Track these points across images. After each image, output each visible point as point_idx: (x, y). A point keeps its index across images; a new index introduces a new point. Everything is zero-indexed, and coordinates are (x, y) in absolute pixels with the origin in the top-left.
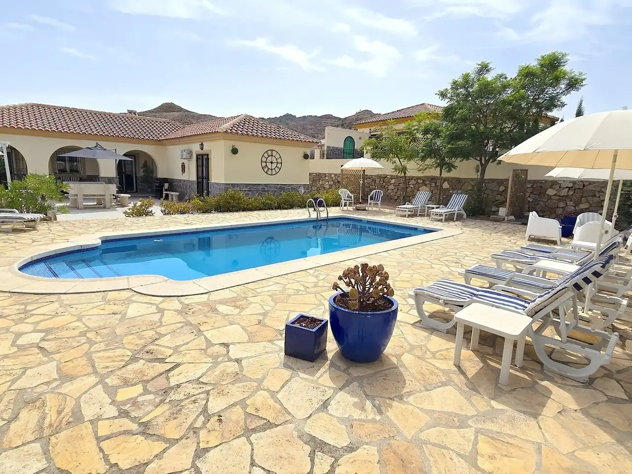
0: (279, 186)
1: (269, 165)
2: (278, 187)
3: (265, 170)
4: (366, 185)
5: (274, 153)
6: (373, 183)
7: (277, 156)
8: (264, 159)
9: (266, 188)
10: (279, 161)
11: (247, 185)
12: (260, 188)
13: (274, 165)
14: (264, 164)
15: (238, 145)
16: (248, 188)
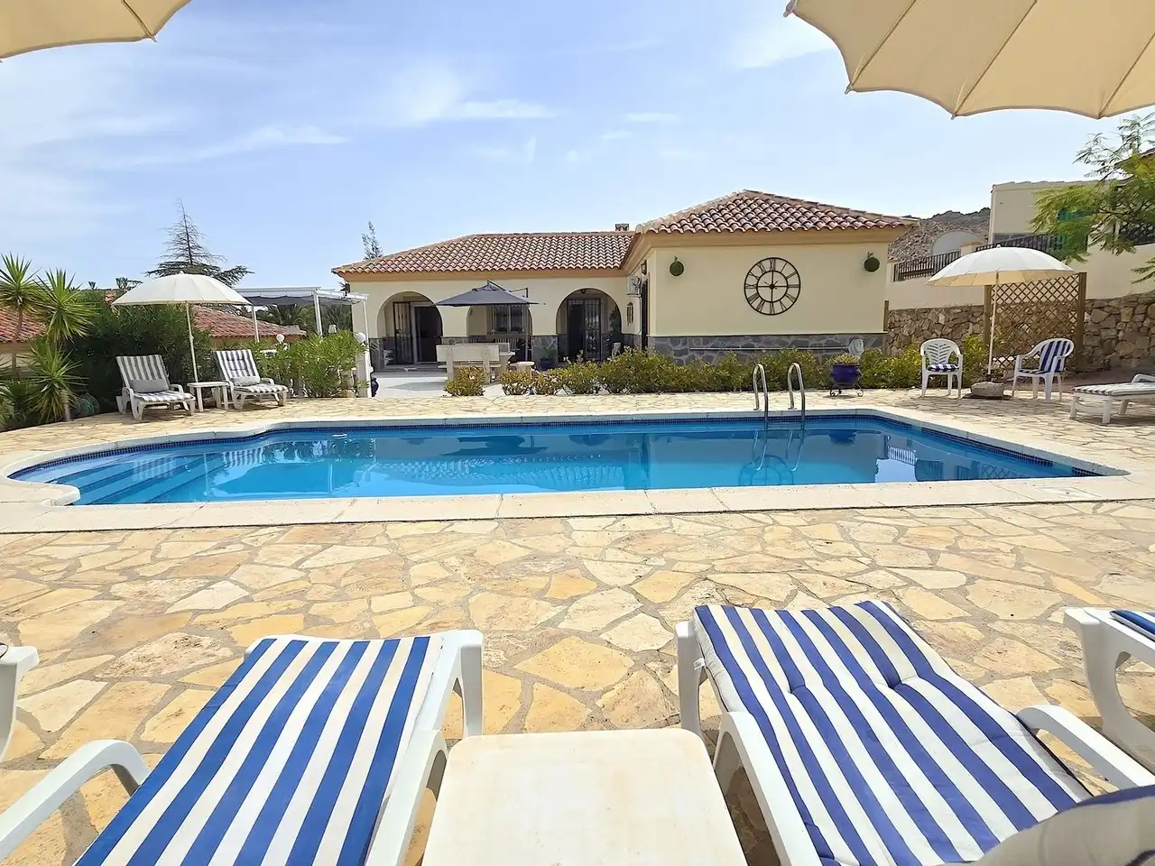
0: (792, 339)
1: (765, 293)
2: (790, 341)
3: (756, 304)
4: (1090, 328)
5: (779, 265)
6: (1111, 322)
7: (788, 271)
8: (751, 281)
9: (755, 344)
10: (793, 281)
11: (707, 339)
12: (740, 344)
13: (778, 293)
14: (751, 292)
15: (683, 255)
16: (710, 344)
